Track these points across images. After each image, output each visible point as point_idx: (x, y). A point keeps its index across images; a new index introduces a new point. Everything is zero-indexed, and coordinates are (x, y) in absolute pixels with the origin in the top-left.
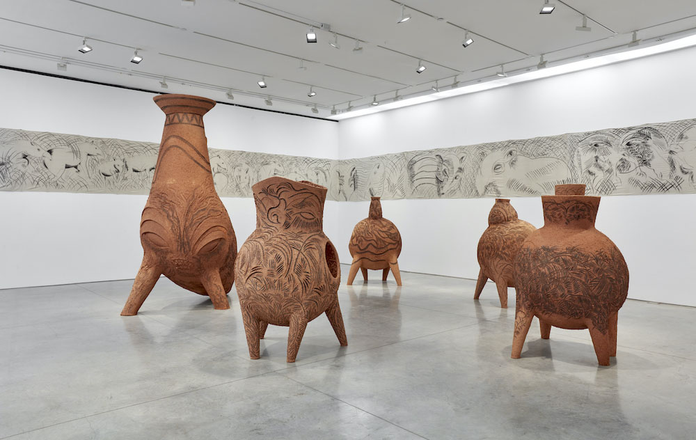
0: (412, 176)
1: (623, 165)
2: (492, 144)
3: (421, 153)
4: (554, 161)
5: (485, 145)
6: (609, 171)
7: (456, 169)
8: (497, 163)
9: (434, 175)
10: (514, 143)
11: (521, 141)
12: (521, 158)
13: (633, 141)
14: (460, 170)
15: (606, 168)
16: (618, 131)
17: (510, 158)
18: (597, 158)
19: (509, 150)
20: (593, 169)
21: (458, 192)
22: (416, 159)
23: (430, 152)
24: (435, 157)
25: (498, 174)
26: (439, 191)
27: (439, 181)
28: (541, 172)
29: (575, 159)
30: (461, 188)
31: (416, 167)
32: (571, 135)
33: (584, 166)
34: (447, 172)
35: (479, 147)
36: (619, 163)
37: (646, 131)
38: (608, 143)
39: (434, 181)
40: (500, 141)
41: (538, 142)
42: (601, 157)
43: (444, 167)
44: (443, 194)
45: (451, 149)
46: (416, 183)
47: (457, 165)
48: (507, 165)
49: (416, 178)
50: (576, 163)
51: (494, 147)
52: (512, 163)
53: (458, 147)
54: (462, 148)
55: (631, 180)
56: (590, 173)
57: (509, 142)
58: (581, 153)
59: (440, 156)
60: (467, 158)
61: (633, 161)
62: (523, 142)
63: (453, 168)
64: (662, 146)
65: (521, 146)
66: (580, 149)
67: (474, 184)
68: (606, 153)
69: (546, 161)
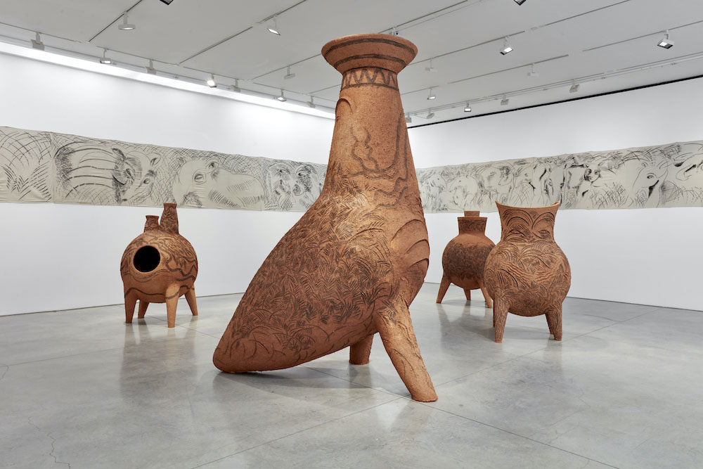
0: (66, 172)
1: (297, 189)
2: (192, 150)
3: (85, 141)
4: (251, 178)
5: (184, 150)
6: (289, 193)
7: (145, 172)
8: (197, 173)
9: (109, 174)
10: (216, 155)
11: (222, 154)
12: (222, 171)
13: (302, 173)
14: (152, 173)
15: (287, 191)
16: (294, 164)
17: (211, 169)
18: (281, 181)
19: (211, 161)
20: (279, 190)
21: (148, 199)
22: (75, 146)
23: (103, 142)
24: (111, 151)
25: (199, 183)
26: (118, 196)
27: (117, 183)
28: (241, 187)
29: (267, 179)
30: (153, 195)
31: (74, 160)
32: (264, 159)
33: (273, 187)
34: (132, 173)
35: (177, 151)
36: (295, 187)
37: (309, 167)
38: (288, 171)
39: (110, 182)
40: (202, 150)
41: (238, 158)
42: (284, 181)
43: (126, 167)
44: (125, 200)
45: (137, 146)
46: (74, 182)
47: (146, 166)
48: (209, 177)
49: (73, 174)
50: (267, 183)
51: (194, 154)
52: (214, 175)
53: (148, 146)
54: (154, 148)
55: (301, 201)
56: (277, 193)
57: (211, 153)
58: (271, 176)
59: (120, 152)
60: (162, 160)
61: (302, 187)
62: (225, 156)
63: (141, 169)
64: (316, 179)
65: (222, 160)
66: (270, 172)
67: (170, 192)
68: (287, 179)
69: (245, 178)
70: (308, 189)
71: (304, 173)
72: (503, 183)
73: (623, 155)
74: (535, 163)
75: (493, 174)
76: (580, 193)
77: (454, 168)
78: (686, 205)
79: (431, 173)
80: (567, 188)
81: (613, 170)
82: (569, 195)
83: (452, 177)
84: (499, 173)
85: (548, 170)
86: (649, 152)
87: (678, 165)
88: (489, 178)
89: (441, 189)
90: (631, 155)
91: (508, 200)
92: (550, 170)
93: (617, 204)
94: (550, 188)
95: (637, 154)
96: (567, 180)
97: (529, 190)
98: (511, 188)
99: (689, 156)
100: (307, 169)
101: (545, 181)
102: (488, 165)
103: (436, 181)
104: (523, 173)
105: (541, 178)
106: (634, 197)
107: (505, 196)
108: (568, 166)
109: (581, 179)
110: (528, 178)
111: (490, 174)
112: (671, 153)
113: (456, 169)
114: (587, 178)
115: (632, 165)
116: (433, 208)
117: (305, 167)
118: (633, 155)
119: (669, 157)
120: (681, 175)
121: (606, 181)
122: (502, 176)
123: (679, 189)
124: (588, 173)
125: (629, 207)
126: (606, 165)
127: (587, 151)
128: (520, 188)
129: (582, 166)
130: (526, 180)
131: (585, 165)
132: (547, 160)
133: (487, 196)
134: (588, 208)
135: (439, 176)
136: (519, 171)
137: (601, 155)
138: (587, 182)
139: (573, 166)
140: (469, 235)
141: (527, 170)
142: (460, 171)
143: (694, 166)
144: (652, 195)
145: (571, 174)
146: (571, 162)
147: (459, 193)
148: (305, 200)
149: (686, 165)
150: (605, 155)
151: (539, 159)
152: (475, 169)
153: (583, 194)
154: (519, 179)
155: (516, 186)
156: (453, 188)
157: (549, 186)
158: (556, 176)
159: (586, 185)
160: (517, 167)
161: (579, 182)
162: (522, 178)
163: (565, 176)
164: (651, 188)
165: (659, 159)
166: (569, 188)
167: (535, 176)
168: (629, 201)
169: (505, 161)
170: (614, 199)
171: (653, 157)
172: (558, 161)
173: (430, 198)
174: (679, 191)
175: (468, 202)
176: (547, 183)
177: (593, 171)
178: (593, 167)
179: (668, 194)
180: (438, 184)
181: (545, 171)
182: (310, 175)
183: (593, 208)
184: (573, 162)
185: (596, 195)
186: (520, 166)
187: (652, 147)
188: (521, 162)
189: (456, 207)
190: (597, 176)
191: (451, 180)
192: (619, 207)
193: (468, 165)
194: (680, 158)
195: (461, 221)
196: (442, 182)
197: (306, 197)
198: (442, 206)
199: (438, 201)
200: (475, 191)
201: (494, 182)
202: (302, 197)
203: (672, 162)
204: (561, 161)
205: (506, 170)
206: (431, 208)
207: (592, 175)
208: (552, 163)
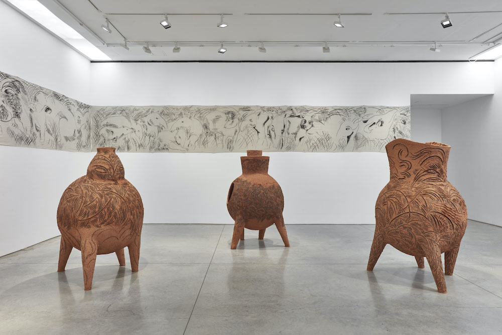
1: (3, 113)
13: (9, 90)
61: (10, 110)
64: (26, 102)
70: (17, 115)
71: (12, 91)
72: (228, 126)
73: (329, 111)
74: (260, 111)
75: (218, 118)
76: (298, 139)
77: (177, 108)
78: (370, 150)
79: (148, 111)
80: (287, 134)
81: (322, 122)
82: (289, 140)
83: (174, 117)
84: (224, 117)
85: (270, 118)
86: (346, 110)
87: (365, 122)
88: (214, 121)
89: (160, 129)
90: (334, 112)
91: (234, 142)
92: (272, 117)
93: (326, 149)
94: (272, 133)
95: (338, 111)
96: (287, 127)
97: (253, 133)
98: (236, 131)
99: (371, 116)
100: (15, 86)
101: (268, 127)
102: (214, 109)
103: (155, 121)
104: (248, 118)
105: (264, 124)
106: (338, 143)
107: (231, 138)
108: (287, 116)
109: (298, 127)
110: (253, 123)
111: (215, 117)
112: (361, 113)
113: (177, 109)
114: (303, 127)
115: (335, 119)
116: (151, 148)
117: (13, 82)
118: (337, 111)
119: (360, 115)
120: (367, 129)
121: (317, 130)
122: (227, 120)
123: (366, 139)
124: (303, 122)
125: (334, 151)
126: (317, 117)
127: (302, 105)
128: (246, 132)
129: (299, 116)
130: (251, 125)
131: (301, 116)
132: (270, 109)
133: (213, 138)
134: (304, 151)
135: (158, 116)
136: (244, 116)
137: (313, 109)
138: (303, 130)
139: (291, 116)
140: (261, 175)
141: (251, 116)
142: (183, 112)
143: (374, 123)
144: (349, 142)
145: (290, 123)
146: (290, 113)
147: (182, 133)
148: (13, 129)
149: (370, 122)
150: (316, 110)
151: (262, 108)
152: (200, 112)
153: (300, 139)
154: (244, 124)
155: (242, 129)
156: (174, 128)
157: (271, 132)
158: (278, 123)
159: (302, 132)
160: (242, 113)
161: (296, 129)
162: (246, 122)
163: (285, 123)
164: (349, 137)
165: (353, 116)
166: (289, 134)
167: (259, 122)
168: (334, 147)
169: (230, 107)
170: (323, 144)
171: (349, 114)
172: (279, 111)
173: (147, 138)
174: (366, 140)
175: (192, 143)
176: (270, 129)
177: (307, 122)
178: (308, 119)
179: (359, 142)
180: (156, 123)
181: (268, 119)
182: (20, 95)
183: (308, 151)
184: (291, 112)
185: (310, 141)
186: (245, 112)
187: (348, 107)
188: (246, 109)
189: (178, 147)
190: (311, 125)
191: (173, 120)
192: (327, 151)
193: (191, 107)
194: (365, 117)
195: (243, 160)
196: (161, 121)
197: (15, 125)
198: (162, 146)
199: (157, 140)
200: (200, 132)
201: (220, 125)
202: (10, 124)
203: (360, 119)
204: (282, 111)
205: (231, 114)
206: (148, 147)
207: (307, 124)
208: (274, 112)
